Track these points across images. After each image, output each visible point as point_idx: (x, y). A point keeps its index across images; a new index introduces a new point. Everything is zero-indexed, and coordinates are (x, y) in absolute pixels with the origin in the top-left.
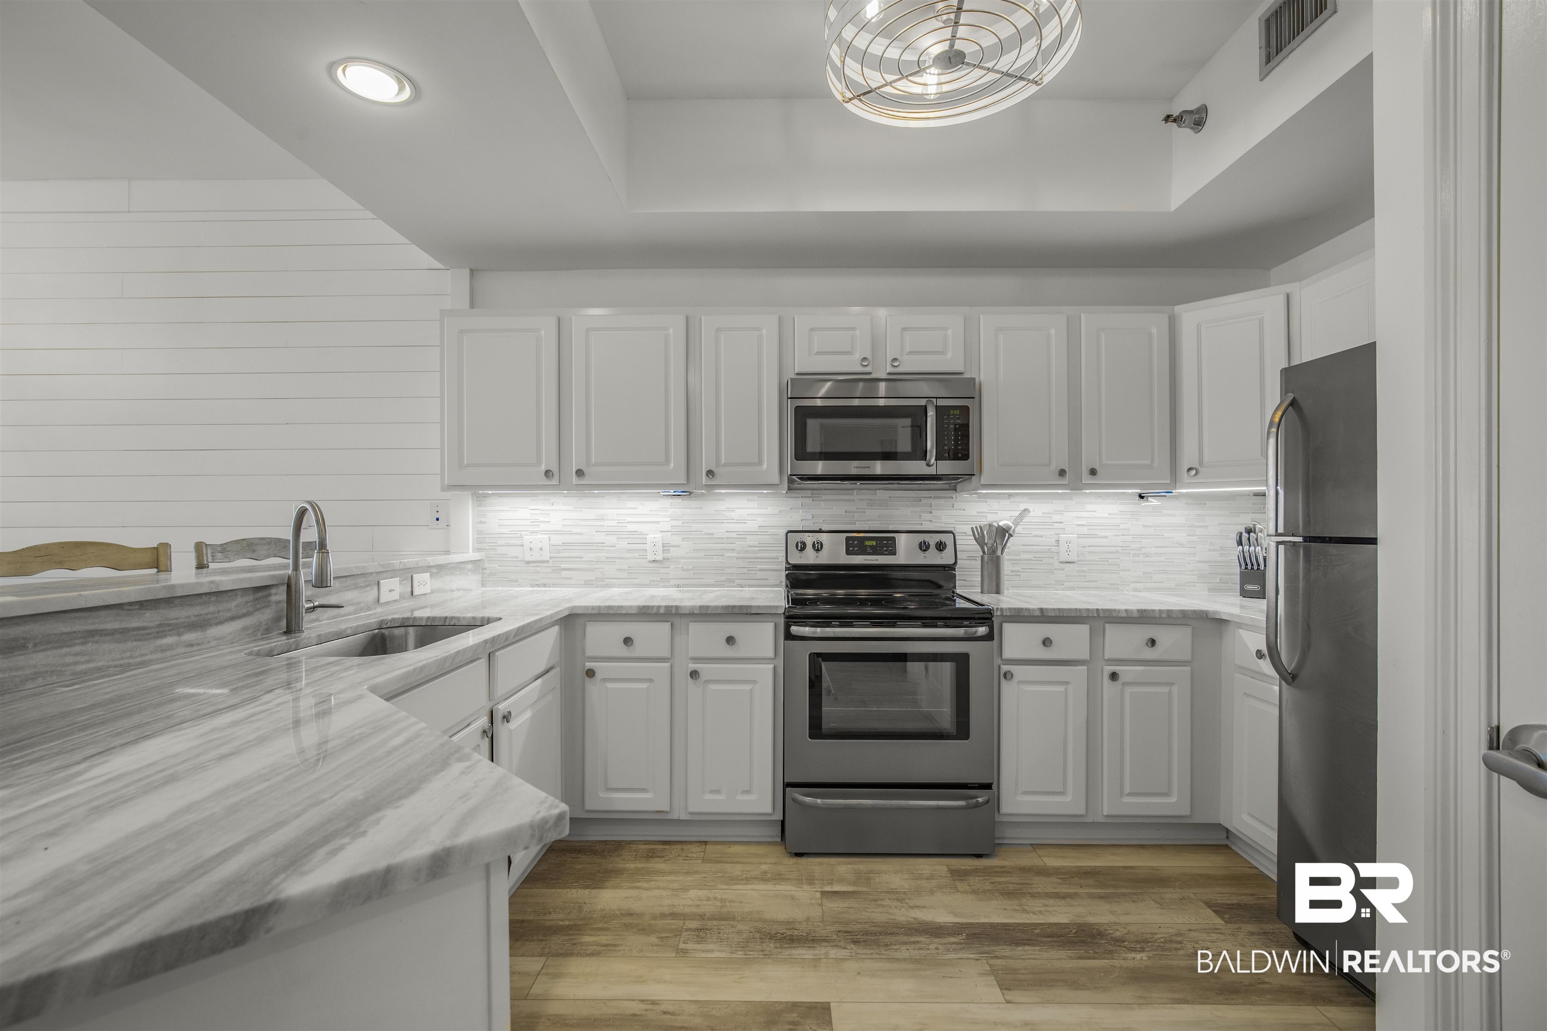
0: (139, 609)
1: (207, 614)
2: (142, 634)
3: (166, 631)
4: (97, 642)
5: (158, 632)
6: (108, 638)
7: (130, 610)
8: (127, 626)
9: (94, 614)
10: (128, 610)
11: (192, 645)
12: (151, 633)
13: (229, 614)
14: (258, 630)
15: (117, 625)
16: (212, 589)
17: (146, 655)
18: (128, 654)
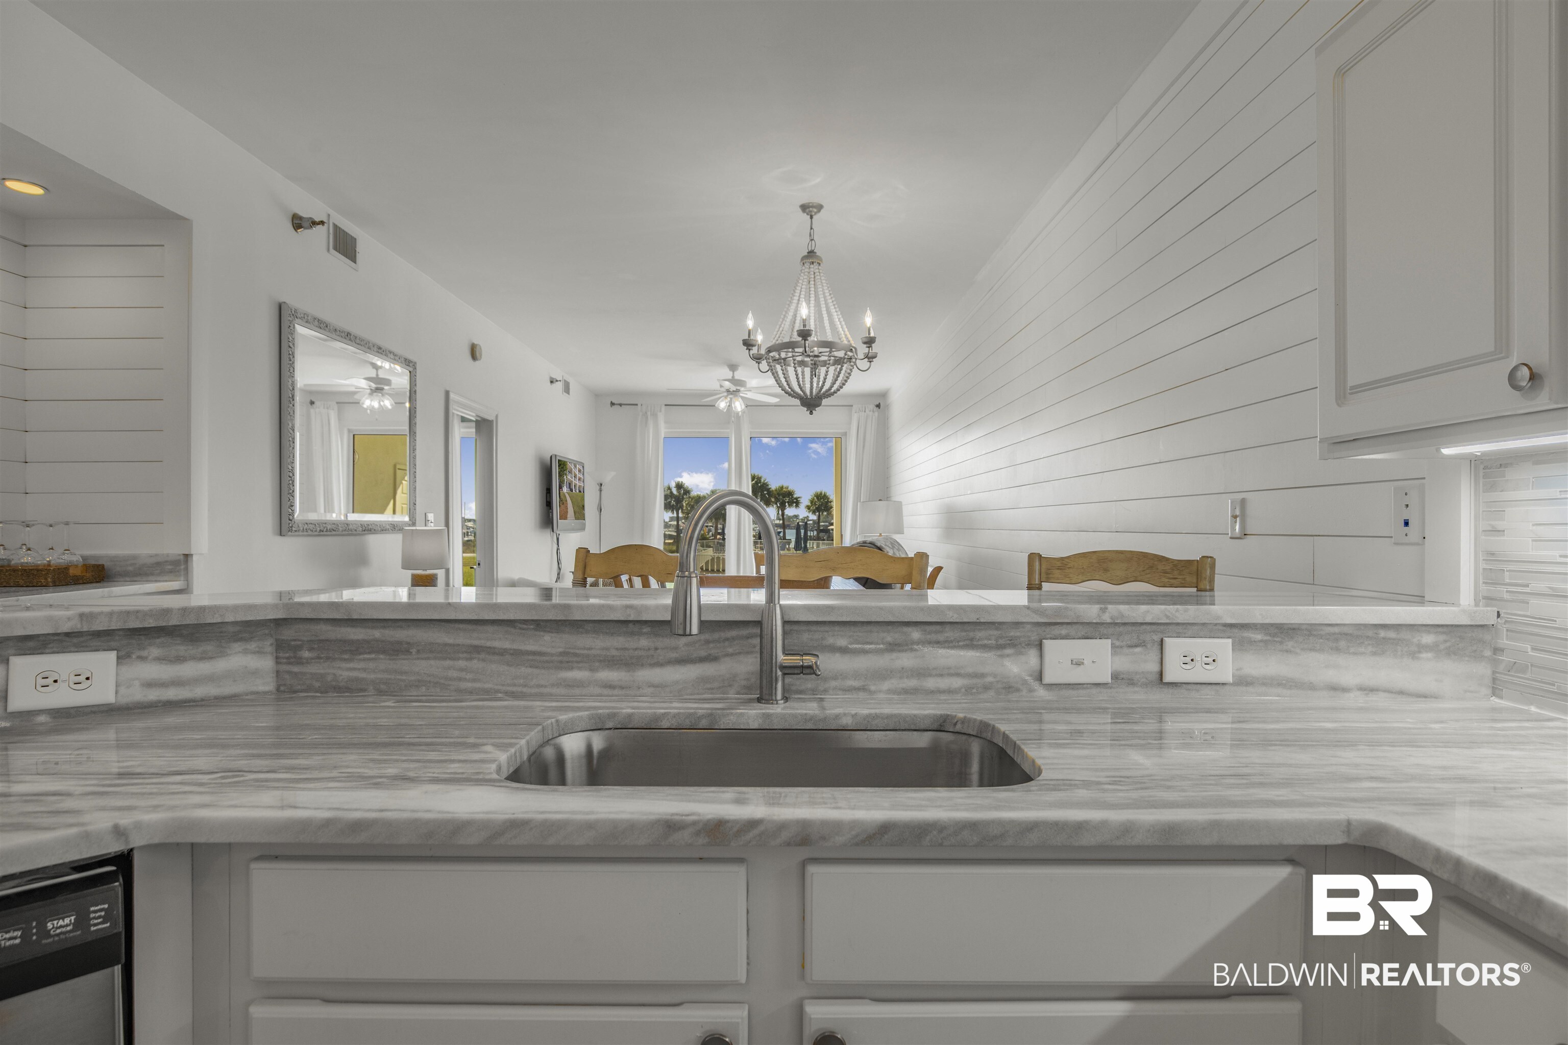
0: (535, 630)
1: (636, 649)
2: (537, 659)
3: (572, 662)
4: (483, 660)
5: (561, 662)
6: (496, 658)
7: (524, 629)
8: (520, 648)
9: (480, 628)
10: (520, 628)
11: (612, 687)
12: (552, 662)
13: (674, 655)
14: (730, 686)
15: (507, 645)
16: (630, 615)
17: (546, 687)
18: (522, 681)
